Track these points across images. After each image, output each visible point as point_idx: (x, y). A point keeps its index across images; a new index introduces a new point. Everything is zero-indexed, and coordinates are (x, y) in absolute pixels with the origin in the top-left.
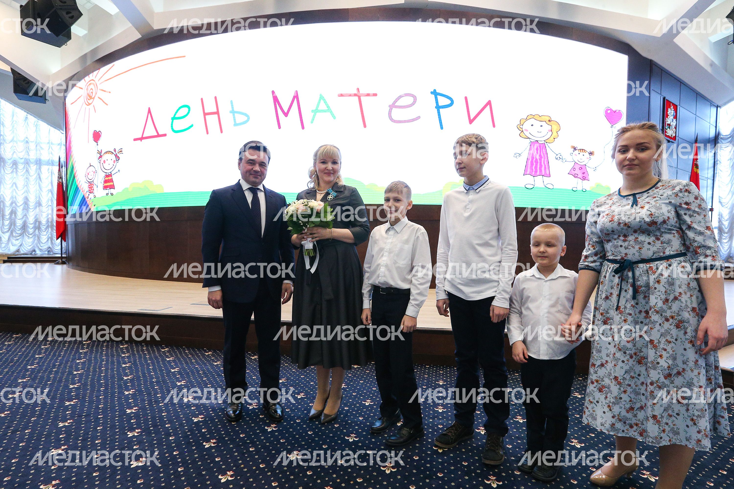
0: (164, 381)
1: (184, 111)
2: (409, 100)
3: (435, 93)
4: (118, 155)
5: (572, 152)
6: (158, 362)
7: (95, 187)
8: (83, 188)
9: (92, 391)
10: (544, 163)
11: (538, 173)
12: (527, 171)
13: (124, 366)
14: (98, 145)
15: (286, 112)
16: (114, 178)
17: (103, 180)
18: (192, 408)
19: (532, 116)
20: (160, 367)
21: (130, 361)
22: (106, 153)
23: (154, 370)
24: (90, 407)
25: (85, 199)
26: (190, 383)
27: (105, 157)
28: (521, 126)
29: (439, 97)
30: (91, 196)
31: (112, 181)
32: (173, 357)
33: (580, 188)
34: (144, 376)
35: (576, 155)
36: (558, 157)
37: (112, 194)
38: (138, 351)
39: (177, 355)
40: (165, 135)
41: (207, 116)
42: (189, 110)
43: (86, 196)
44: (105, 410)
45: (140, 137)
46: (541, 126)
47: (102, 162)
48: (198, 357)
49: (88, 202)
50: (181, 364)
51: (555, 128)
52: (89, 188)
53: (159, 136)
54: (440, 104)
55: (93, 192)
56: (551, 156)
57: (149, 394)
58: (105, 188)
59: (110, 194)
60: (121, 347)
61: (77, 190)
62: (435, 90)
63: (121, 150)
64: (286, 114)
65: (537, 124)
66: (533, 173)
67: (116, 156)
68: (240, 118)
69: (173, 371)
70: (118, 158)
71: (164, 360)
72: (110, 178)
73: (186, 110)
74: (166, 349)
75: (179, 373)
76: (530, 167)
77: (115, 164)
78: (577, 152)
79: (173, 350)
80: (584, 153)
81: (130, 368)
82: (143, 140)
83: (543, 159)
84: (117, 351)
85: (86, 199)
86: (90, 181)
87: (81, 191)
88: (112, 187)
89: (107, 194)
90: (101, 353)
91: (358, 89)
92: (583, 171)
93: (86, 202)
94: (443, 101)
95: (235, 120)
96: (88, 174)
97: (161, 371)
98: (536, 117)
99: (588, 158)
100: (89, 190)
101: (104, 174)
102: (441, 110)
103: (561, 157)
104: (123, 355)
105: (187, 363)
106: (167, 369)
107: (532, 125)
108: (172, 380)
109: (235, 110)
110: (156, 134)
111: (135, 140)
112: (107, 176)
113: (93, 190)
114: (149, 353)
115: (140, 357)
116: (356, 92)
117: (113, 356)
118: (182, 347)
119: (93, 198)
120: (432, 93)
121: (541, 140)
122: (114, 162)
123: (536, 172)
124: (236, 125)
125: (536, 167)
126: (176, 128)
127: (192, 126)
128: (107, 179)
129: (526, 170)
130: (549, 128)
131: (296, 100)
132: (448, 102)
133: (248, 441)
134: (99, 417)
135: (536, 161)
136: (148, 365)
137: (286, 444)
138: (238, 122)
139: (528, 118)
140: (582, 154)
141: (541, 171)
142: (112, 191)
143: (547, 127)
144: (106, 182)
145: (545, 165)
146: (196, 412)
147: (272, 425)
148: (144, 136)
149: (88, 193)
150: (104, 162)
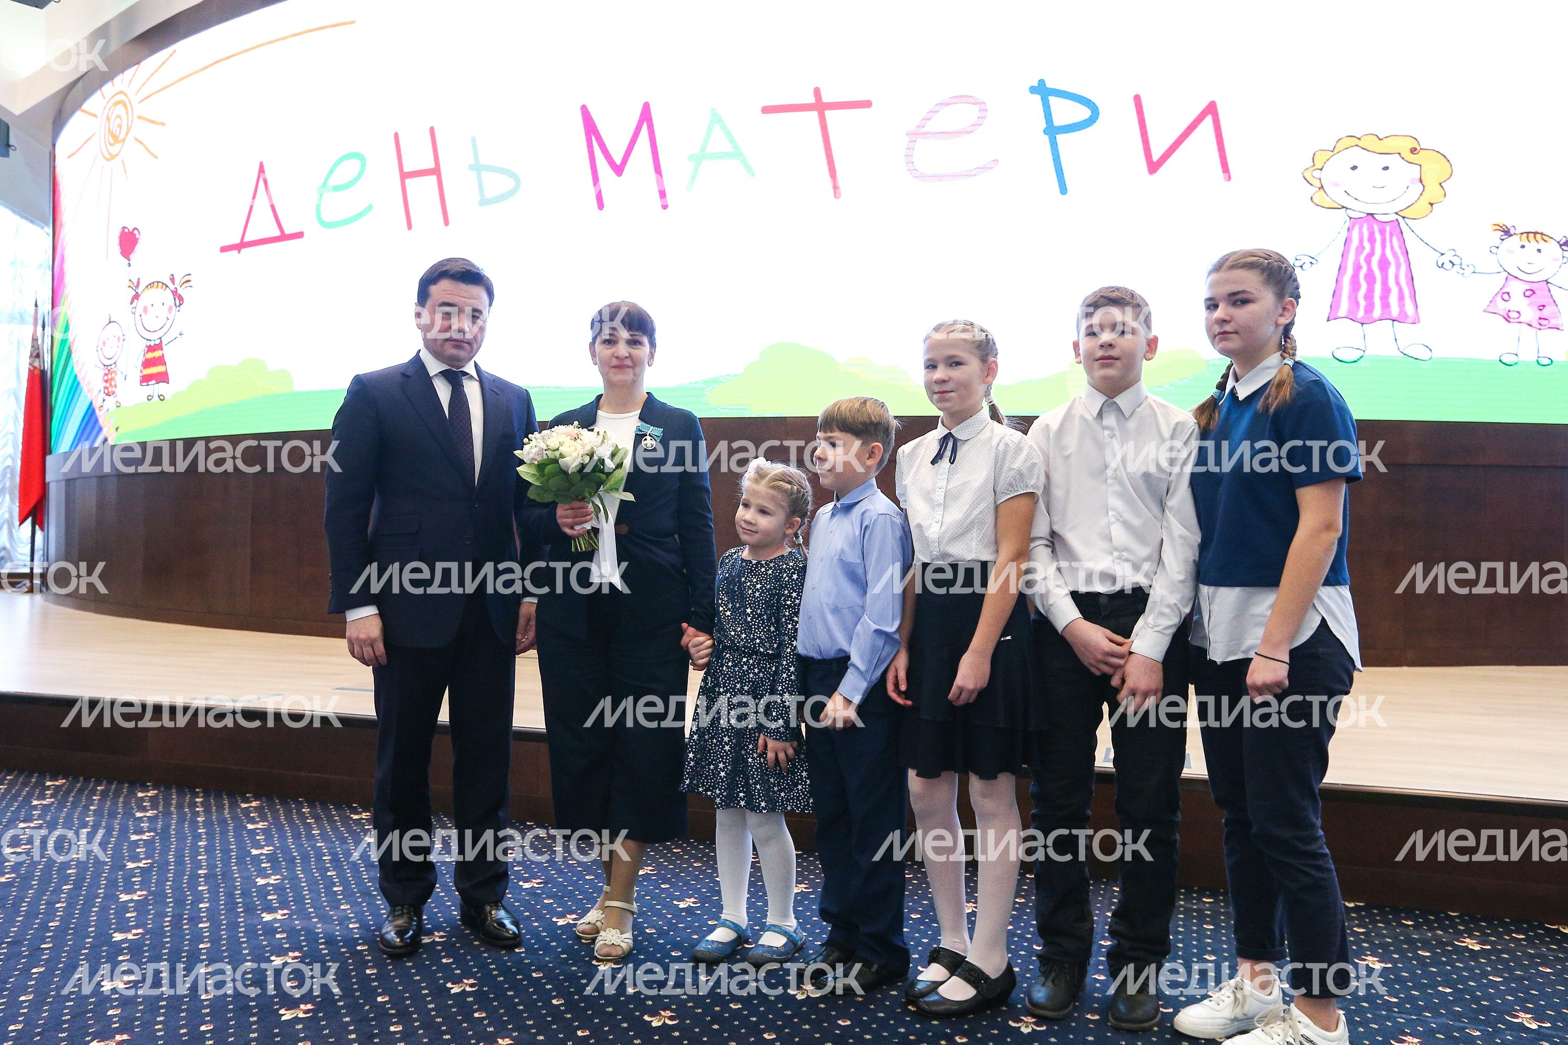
0: (227, 874)
1: (349, 169)
2: (965, 115)
3: (1042, 90)
4: (180, 291)
5: (1497, 242)
6: (224, 833)
7: (119, 379)
8: (89, 383)
9: (41, 892)
10: (1398, 283)
11: (1377, 312)
12: (1338, 307)
13: (134, 837)
14: (129, 265)
15: (618, 162)
16: (168, 352)
17: (142, 359)
18: (278, 936)
19: (1356, 141)
20: (225, 842)
21: (153, 826)
22: (151, 285)
23: (209, 850)
24: (25, 926)
25: (94, 411)
26: (291, 880)
27: (147, 297)
28: (1317, 174)
29: (1053, 100)
30: (110, 401)
31: (161, 361)
32: (268, 821)
33: (1528, 355)
34: (180, 861)
35: (1511, 252)
36: (1445, 259)
37: (161, 398)
38: (180, 806)
39: (276, 818)
40: (300, 235)
41: (408, 181)
42: (363, 166)
43: (96, 405)
44: (61, 932)
45: (238, 241)
46: (1386, 168)
47: (139, 310)
48: (332, 822)
49: (101, 420)
50: (283, 837)
51: (1433, 170)
52: (106, 381)
53: (284, 237)
54: (1057, 122)
55: (114, 393)
56: (1421, 260)
57: (180, 902)
58: (146, 379)
59: (156, 398)
60: (140, 795)
61: (76, 386)
62: (1042, 82)
63: (187, 278)
64: (618, 170)
65: (1370, 163)
66: (1361, 314)
67: (175, 292)
68: (496, 184)
69: (255, 852)
70: (178, 298)
71: (240, 827)
72: (157, 354)
73: (355, 164)
74: (254, 804)
75: (272, 858)
76: (1350, 297)
77: (171, 317)
78: (1514, 242)
79: (272, 806)
80: (1542, 245)
81: (149, 843)
82: (243, 250)
83: (1392, 271)
84: (126, 803)
85: (97, 411)
86: (107, 362)
87: (85, 389)
88: (163, 378)
89: (150, 398)
90: (86, 808)
91: (817, 92)
92: (1537, 299)
93: (97, 421)
94: (1065, 111)
95: (481, 191)
96: (104, 343)
97: (226, 851)
98: (1367, 142)
99: (1556, 260)
100: (106, 388)
101: (143, 344)
102: (1060, 138)
103: (1456, 261)
104: (139, 815)
105: (297, 836)
106: (242, 847)
107: (1354, 168)
108: (246, 874)
109: (482, 161)
110: (277, 233)
111: (224, 249)
112: (151, 349)
113: (116, 386)
114: (207, 811)
115: (182, 820)
116: (811, 100)
117: (113, 815)
118: (295, 800)
119: (113, 407)
120: (1033, 90)
121: (1385, 211)
122: (170, 310)
123: (1370, 308)
124: (484, 202)
125: (1369, 296)
126: (327, 217)
127: (369, 208)
128: (150, 355)
129: (1334, 307)
130: (1414, 171)
131: (645, 126)
132: (1084, 113)
133: (393, 1012)
134: (43, 946)
135: (1370, 277)
136: (197, 837)
137: (485, 1022)
138: (488, 194)
139: (1340, 146)
140: (1532, 246)
141: (1386, 305)
142: (162, 388)
143: (1404, 172)
144: (147, 364)
145: (1401, 291)
146: (286, 943)
147: (465, 981)
148: (246, 240)
149: (102, 395)
150: (145, 310)
